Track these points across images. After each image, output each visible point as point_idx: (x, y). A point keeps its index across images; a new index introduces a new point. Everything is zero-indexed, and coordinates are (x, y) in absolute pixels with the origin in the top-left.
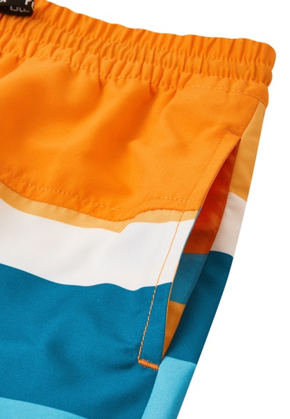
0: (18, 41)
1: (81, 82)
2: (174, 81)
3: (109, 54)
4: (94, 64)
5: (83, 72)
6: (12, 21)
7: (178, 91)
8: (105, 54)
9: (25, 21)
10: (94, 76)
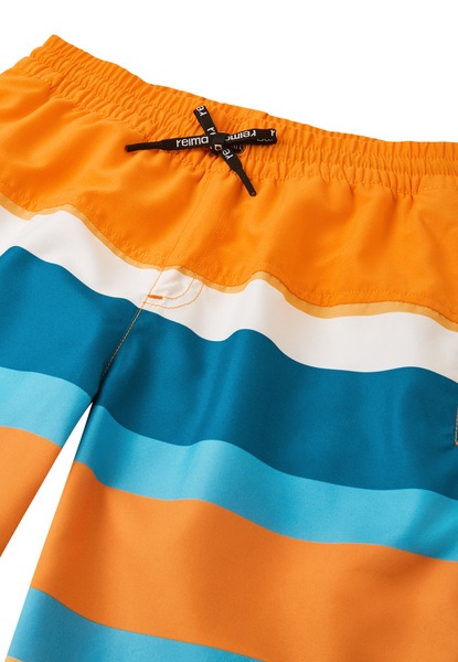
0: (271, 165)
1: (337, 190)
2: (408, 187)
3: (348, 163)
4: (340, 173)
5: (334, 181)
6: (261, 150)
7: (415, 196)
8: (344, 163)
9: (271, 148)
10: (344, 182)
